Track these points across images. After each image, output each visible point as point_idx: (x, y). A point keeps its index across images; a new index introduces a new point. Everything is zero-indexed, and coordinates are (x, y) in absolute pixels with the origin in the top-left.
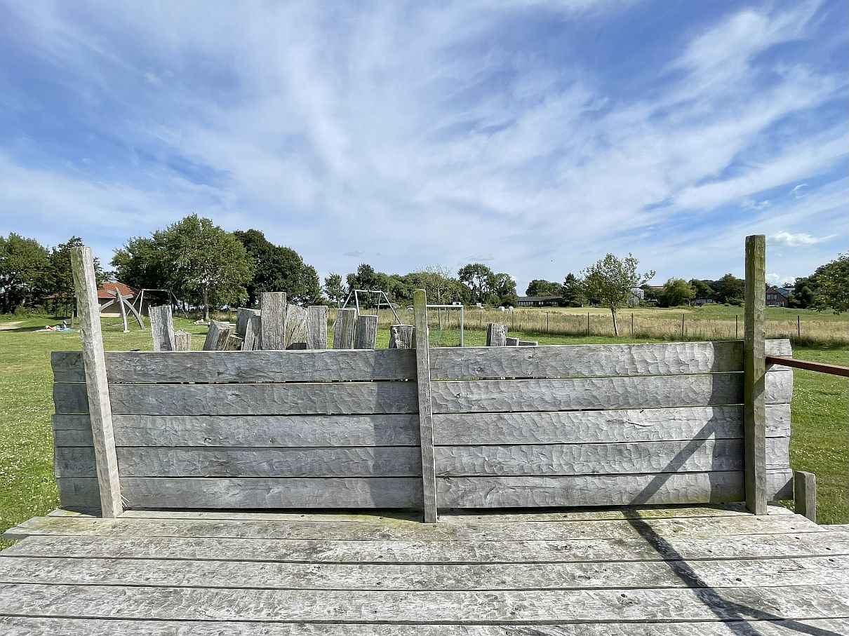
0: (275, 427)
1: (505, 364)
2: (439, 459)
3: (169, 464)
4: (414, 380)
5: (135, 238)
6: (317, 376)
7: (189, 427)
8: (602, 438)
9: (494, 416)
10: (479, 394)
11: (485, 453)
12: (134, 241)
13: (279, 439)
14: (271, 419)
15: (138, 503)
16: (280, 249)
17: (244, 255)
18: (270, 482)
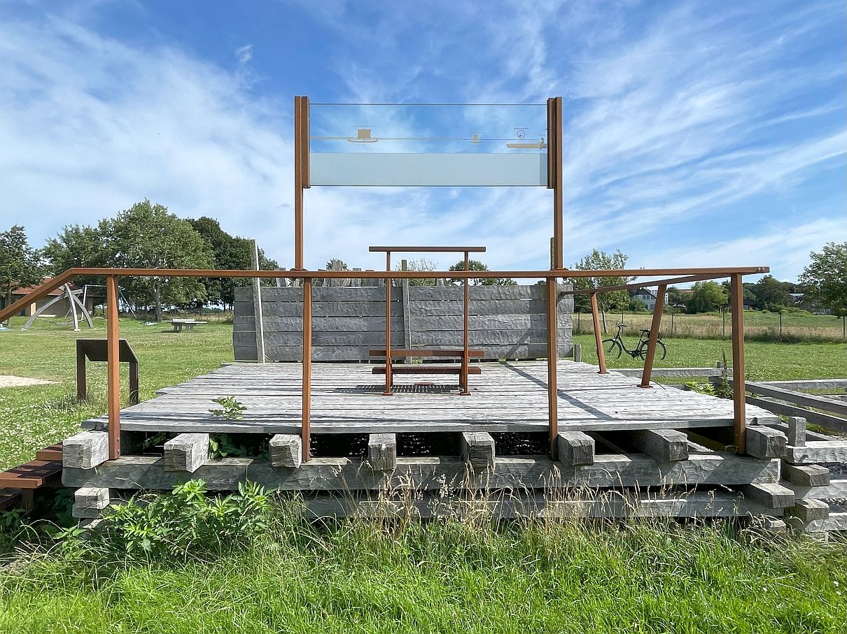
0: (338, 322)
1: (442, 294)
2: (411, 337)
3: (288, 340)
4: (402, 301)
5: (71, 226)
6: (358, 299)
7: (298, 322)
8: (486, 327)
9: (437, 317)
10: (430, 307)
11: (432, 335)
12: (70, 229)
13: (340, 328)
14: (336, 318)
15: (272, 358)
16: (238, 240)
17: (201, 246)
18: (335, 348)
